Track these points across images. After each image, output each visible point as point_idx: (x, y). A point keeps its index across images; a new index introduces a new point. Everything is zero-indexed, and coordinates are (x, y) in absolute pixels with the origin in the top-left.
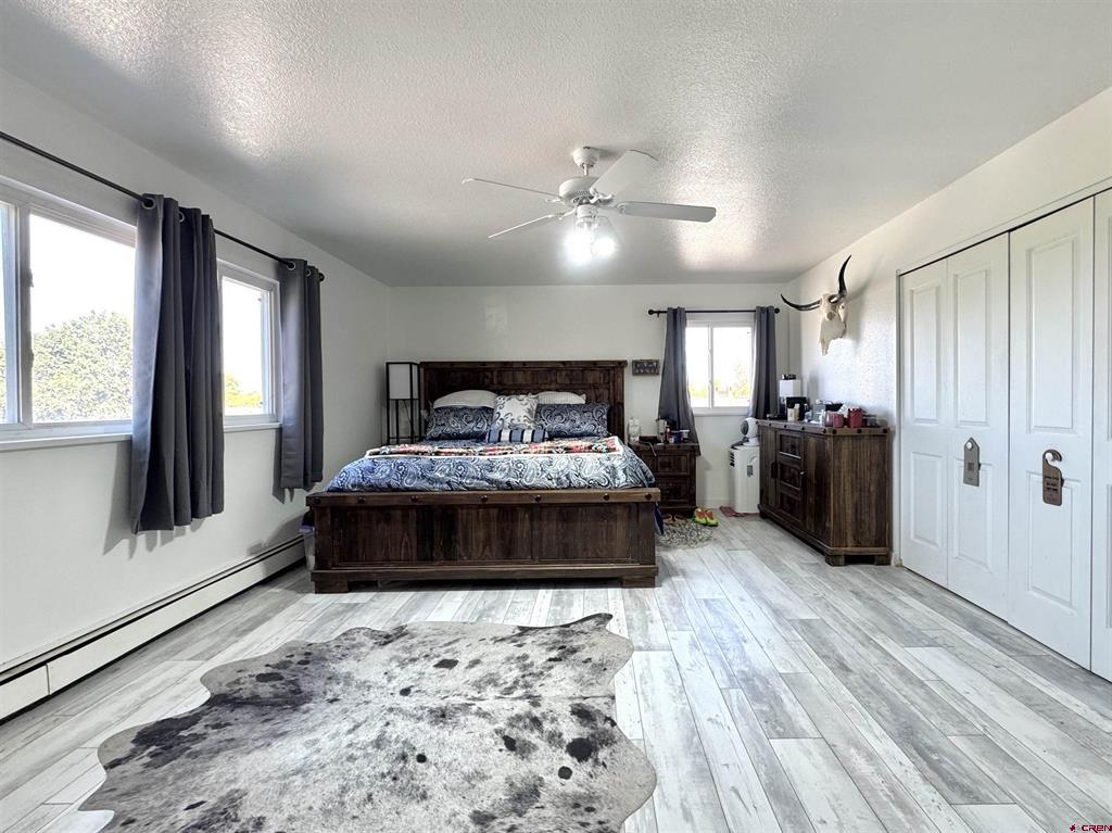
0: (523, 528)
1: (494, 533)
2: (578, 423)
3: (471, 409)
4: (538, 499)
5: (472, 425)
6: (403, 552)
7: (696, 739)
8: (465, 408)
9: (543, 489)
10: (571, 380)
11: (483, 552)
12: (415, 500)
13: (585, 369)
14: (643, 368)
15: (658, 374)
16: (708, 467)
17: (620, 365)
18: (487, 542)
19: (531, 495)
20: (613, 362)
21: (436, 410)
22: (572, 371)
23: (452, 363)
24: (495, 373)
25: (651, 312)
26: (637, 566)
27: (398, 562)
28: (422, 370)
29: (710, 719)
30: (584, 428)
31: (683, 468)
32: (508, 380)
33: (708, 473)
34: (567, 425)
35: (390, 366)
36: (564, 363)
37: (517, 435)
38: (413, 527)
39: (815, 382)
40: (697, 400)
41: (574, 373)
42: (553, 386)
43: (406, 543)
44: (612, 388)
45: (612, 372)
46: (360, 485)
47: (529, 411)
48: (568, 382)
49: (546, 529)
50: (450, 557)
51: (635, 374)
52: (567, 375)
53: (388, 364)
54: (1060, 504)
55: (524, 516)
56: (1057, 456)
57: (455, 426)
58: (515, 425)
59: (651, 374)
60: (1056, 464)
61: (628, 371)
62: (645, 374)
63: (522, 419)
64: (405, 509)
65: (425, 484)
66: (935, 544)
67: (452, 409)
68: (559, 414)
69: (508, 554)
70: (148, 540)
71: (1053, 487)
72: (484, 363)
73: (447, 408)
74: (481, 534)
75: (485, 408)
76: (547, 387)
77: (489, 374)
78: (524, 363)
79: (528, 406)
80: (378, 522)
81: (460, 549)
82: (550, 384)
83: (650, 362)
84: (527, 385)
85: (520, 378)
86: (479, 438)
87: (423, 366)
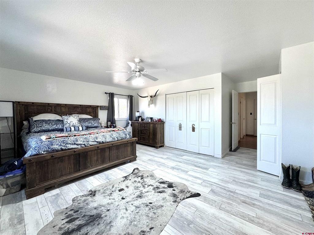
0: (107, 154)
1: (99, 156)
2: (93, 124)
3: (53, 121)
4: (112, 145)
5: (55, 126)
6: (68, 171)
8: (50, 120)
9: (112, 142)
10: (82, 110)
11: (96, 163)
12: (75, 152)
13: (87, 107)
15: (107, 110)
17: (98, 106)
18: (97, 160)
19: (110, 144)
20: (96, 106)
21: (35, 121)
22: (83, 108)
23: (33, 103)
24: (53, 107)
25: (106, 93)
27: (66, 175)
28: (15, 105)
32: (59, 110)
34: (90, 124)
36: (80, 105)
37: (77, 128)
38: (72, 161)
39: (143, 113)
40: (116, 117)
41: (83, 109)
42: (76, 112)
43: (70, 167)
44: (95, 113)
45: (95, 109)
46: (47, 151)
49: (113, 153)
50: (86, 168)
54: (194, 131)
55: (107, 151)
56: (194, 125)
57: (46, 127)
58: (75, 125)
59: (105, 110)
60: (194, 126)
61: (99, 109)
62: (103, 109)
63: (76, 123)
64: (69, 156)
65: (75, 146)
66: (173, 141)
67: (43, 121)
68: (87, 121)
69: (103, 162)
71: (193, 129)
72: (48, 104)
73: (40, 120)
74: (95, 158)
75: (58, 120)
76: (74, 113)
77: (50, 108)
78: (66, 105)
80: (58, 163)
81: (89, 165)
82: (75, 111)
83: (105, 106)
86: (58, 130)
87: (16, 102)
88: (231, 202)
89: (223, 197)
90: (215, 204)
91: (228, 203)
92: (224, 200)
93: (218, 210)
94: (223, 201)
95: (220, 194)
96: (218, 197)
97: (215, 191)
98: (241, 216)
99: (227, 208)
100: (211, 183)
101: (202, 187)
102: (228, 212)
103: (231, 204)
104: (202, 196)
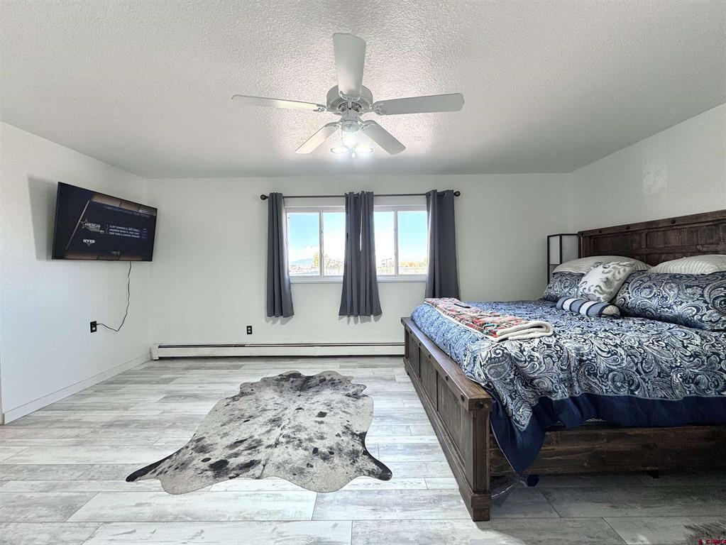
2: (671, 301)
5: (567, 290)
7: (189, 519)
8: (570, 274)
21: (554, 274)
23: (600, 230)
28: (581, 238)
29: (202, 531)
30: (678, 310)
35: (551, 238)
37: (576, 306)
47: (608, 282)
53: (549, 237)
58: (587, 295)
63: (593, 289)
67: (561, 275)
68: (649, 287)
70: (354, 320)
73: (559, 273)
78: (673, 221)
87: (581, 235)
90: (98, 472)
104: (124, 478)
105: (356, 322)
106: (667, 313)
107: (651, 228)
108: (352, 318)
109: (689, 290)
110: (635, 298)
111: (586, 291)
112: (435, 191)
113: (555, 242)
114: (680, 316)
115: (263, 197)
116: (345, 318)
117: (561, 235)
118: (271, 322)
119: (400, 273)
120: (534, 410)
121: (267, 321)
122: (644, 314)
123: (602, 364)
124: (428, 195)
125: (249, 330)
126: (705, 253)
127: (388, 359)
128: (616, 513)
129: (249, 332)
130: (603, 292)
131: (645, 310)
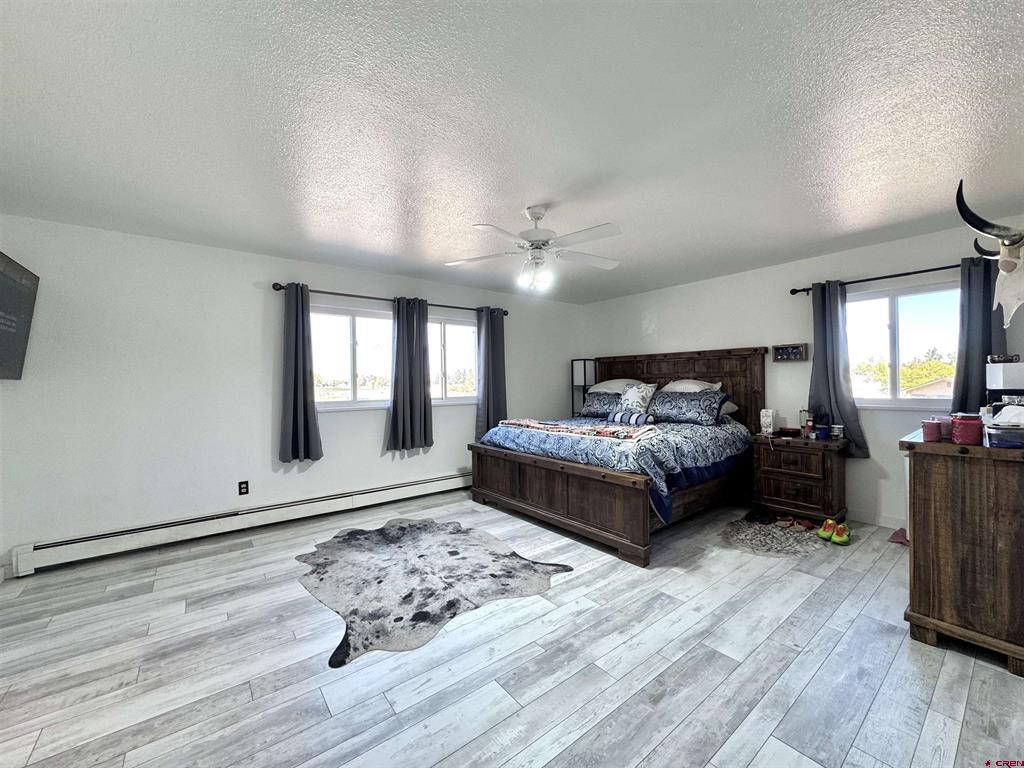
1: (544, 488)
2: (684, 410)
5: (606, 407)
8: (606, 393)
10: (708, 369)
13: (721, 358)
14: (786, 353)
15: (807, 359)
16: (884, 475)
17: (760, 353)
19: (559, 464)
20: (748, 349)
21: (589, 394)
22: (708, 360)
23: (614, 358)
25: (794, 292)
26: (628, 542)
28: (597, 363)
30: (689, 415)
31: (813, 468)
32: (655, 370)
33: (883, 482)
34: (673, 412)
35: (575, 362)
36: (699, 353)
37: (626, 418)
42: (691, 375)
43: (505, 482)
47: (643, 398)
48: (704, 370)
50: (523, 497)
51: (776, 360)
52: (704, 364)
53: (573, 361)
57: (596, 407)
58: (631, 409)
59: (796, 360)
61: (769, 358)
62: (788, 359)
68: (670, 402)
70: (400, 455)
72: (635, 357)
73: (597, 392)
74: (537, 486)
75: (617, 394)
76: (686, 375)
77: (641, 365)
78: (665, 355)
79: (644, 394)
83: (795, 347)
84: (669, 374)
85: (664, 367)
86: (604, 417)
87: (597, 360)
88: (228, 731)
89: (268, 725)
90: (269, 682)
91: (235, 718)
92: (256, 718)
93: (250, 676)
94: (256, 708)
95: (286, 721)
96: (280, 707)
97: (313, 721)
98: (180, 715)
99: (228, 703)
100: (366, 736)
101: (365, 690)
102: (222, 695)
103: (225, 723)
104: (324, 667)
105: (402, 457)
106: (683, 417)
107: (651, 358)
108: (397, 453)
109: (693, 403)
110: (663, 410)
111: (630, 406)
112: (488, 308)
113: (579, 366)
114: (690, 419)
115: (277, 287)
116: (390, 454)
117: (585, 360)
118: (282, 470)
119: (448, 395)
120: (666, 481)
121: (275, 470)
122: (668, 420)
123: (685, 449)
124: (479, 311)
125: (243, 488)
126: (682, 378)
127: (440, 496)
128: (692, 540)
129: (243, 491)
130: (642, 407)
131: (669, 417)
